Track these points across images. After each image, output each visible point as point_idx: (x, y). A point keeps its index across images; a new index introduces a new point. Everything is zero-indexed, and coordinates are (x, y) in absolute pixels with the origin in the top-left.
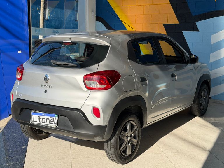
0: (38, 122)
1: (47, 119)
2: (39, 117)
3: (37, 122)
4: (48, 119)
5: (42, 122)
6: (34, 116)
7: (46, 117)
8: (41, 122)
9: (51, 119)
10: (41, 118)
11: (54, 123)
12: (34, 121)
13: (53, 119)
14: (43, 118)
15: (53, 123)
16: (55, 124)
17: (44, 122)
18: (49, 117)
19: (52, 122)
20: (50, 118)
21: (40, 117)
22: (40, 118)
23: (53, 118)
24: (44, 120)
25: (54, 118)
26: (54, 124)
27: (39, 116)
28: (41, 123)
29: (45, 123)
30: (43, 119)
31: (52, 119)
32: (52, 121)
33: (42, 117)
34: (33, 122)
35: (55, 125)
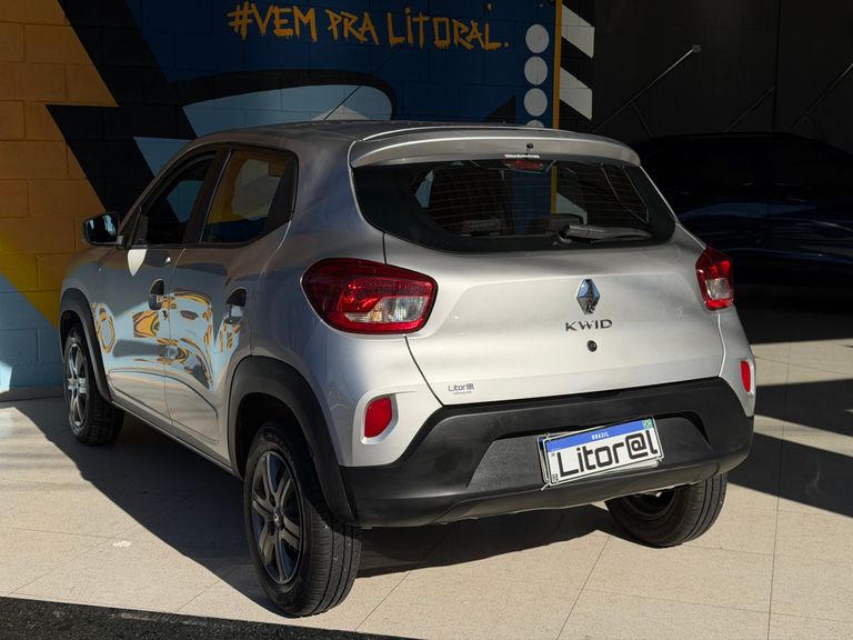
0: (582, 470)
1: (616, 446)
2: (581, 451)
3: (576, 471)
4: (621, 445)
5: (600, 465)
6: (559, 454)
7: (610, 442)
8: (594, 467)
9: (630, 441)
10: (591, 452)
11: (648, 450)
12: (565, 470)
13: (639, 439)
14: (598, 450)
15: (646, 454)
16: (654, 452)
17: (610, 463)
18: (621, 438)
19: (640, 448)
20: (628, 438)
21: (584, 448)
22: (587, 453)
23: (641, 435)
24: (604, 457)
25: (643, 432)
26: (651, 455)
27: (581, 446)
28: (598, 469)
29: (614, 464)
30: (600, 453)
31: (637, 442)
32: (637, 447)
33: (591, 446)
34: (560, 479)
35: (654, 456)
